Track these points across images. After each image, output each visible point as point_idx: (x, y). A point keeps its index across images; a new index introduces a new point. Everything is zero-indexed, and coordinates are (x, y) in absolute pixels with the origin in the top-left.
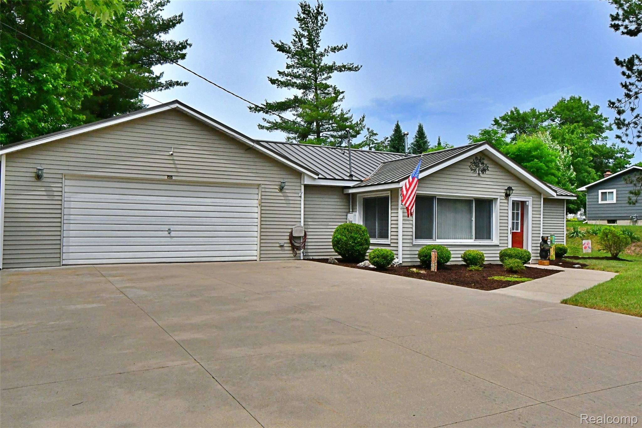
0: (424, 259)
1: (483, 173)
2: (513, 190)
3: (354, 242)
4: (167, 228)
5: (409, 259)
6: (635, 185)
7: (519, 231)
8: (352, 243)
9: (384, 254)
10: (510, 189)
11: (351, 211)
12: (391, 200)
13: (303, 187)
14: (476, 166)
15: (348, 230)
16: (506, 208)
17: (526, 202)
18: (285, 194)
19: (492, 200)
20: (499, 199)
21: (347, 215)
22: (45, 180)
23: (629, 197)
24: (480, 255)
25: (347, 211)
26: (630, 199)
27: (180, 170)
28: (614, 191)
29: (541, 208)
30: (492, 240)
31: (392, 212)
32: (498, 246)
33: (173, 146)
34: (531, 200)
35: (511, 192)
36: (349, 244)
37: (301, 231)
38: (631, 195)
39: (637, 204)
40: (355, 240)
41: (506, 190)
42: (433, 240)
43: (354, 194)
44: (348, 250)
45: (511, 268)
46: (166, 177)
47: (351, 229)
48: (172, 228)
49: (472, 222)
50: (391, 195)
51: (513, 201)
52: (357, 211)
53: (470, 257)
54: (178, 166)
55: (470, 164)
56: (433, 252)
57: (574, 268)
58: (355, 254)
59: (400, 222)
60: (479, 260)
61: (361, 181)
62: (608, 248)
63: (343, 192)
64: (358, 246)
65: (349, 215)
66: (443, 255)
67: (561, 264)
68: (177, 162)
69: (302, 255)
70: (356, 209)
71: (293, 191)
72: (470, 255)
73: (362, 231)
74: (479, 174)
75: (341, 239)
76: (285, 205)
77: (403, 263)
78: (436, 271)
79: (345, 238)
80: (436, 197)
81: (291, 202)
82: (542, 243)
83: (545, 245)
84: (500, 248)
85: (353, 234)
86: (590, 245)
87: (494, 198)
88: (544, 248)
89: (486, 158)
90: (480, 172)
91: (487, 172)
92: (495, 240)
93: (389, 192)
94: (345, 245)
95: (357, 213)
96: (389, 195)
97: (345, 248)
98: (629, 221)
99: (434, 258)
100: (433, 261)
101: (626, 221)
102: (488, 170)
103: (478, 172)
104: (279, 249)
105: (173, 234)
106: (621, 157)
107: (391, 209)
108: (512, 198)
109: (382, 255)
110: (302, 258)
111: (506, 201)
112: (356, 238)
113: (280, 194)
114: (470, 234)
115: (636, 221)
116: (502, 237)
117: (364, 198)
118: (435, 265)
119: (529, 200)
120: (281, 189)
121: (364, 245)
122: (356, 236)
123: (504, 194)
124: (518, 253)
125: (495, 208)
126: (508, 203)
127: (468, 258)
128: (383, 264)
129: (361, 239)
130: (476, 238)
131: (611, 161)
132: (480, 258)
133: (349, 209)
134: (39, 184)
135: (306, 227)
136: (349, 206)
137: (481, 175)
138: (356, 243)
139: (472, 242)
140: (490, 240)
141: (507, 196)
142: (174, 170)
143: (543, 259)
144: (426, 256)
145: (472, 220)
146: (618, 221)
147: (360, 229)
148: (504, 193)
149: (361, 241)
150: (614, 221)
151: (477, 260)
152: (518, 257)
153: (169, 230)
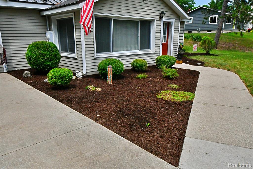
0: (102, 72)
1: (146, 0)
2: (165, 14)
3: (44, 59)
5: (94, 69)
6: (206, 14)
7: (166, 42)
8: (42, 59)
9: (61, 75)
10: (163, 13)
11: (48, 30)
12: (75, 21)
15: (38, 48)
16: (160, 27)
17: (171, 22)
19: (151, 21)
20: (156, 20)
21: (46, 34)
23: (203, 21)
24: (145, 64)
25: (46, 30)
26: (204, 21)
28: (192, 18)
29: (179, 26)
30: (151, 49)
31: (76, 31)
32: (154, 53)
34: (174, 21)
35: (164, 15)
36: (39, 60)
38: (204, 19)
39: (206, 24)
40: (44, 57)
41: (160, 13)
42: (111, 53)
43: (49, 16)
44: (40, 65)
45: (169, 76)
47: (40, 47)
49: (138, 37)
50: (75, 16)
51: (164, 22)
52: (53, 30)
53: (138, 65)
56: (109, 67)
57: (198, 65)
58: (46, 68)
59: (83, 40)
60: (144, 67)
61: (53, 5)
62: (204, 48)
63: (40, 14)
64: (47, 61)
65: (47, 33)
66: (118, 68)
67: (188, 61)
69: (4, 68)
70: (52, 28)
72: (137, 63)
73: (52, 49)
74: (143, 1)
75: (31, 56)
77: (87, 73)
78: (111, 83)
79: (35, 56)
80: (112, 18)
82: (179, 49)
83: (181, 51)
84: (155, 54)
85: (42, 52)
86: (197, 47)
87: (153, 20)
88: (180, 53)
92: (152, 49)
93: (73, 14)
94: (36, 62)
95: (53, 32)
96: (73, 16)
97: (36, 64)
98: (197, 31)
99: (110, 73)
100: (109, 76)
101: (196, 31)
106: (191, 4)
107: (76, 29)
108: (164, 20)
109: (59, 76)
110: (5, 71)
111: (159, 22)
112: (45, 54)
114: (136, 46)
115: (199, 32)
116: (157, 47)
117: (57, 19)
118: (111, 79)
119: (173, 21)
121: (54, 60)
122: (45, 53)
124: (169, 59)
125: (153, 27)
126: (161, 23)
127: (136, 66)
128: (61, 84)
129: (50, 56)
130: (140, 49)
131: (187, 5)
132: (145, 66)
133: (47, 28)
135: (5, 44)
136: (47, 26)
137: (145, 2)
138: (46, 59)
139: (138, 52)
140: (149, 49)
141: (161, 18)
143: (179, 60)
144: (104, 70)
145: (137, 36)
146: (192, 32)
147: (50, 46)
148: (159, 16)
149: (51, 57)
150: (191, 32)
151: (142, 67)
152: (169, 62)
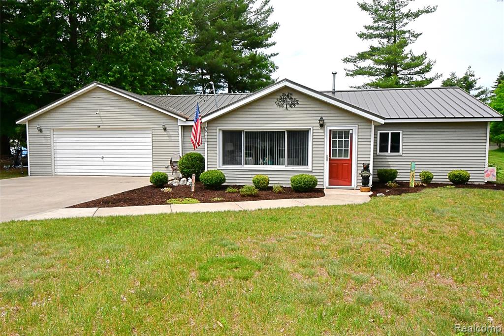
1: (292, 107)
4: (101, 156)
7: (349, 158)
10: (321, 119)
13: (180, 128)
14: (284, 101)
16: (322, 137)
17: (349, 130)
18: (168, 133)
22: (44, 132)
27: (104, 122)
29: (371, 135)
30: (308, 166)
32: (310, 171)
33: (99, 108)
35: (322, 122)
37: (177, 158)
41: (318, 120)
42: (242, 166)
46: (97, 127)
48: (104, 156)
51: (330, 130)
54: (103, 120)
55: (276, 101)
59: (206, 152)
68: (102, 118)
71: (174, 131)
72: (257, 179)
74: (287, 108)
76: (168, 140)
78: (193, 190)
80: (243, 131)
81: (173, 138)
82: (363, 170)
83: (365, 172)
84: (314, 173)
87: (308, 129)
88: (362, 175)
89: (293, 93)
90: (288, 106)
91: (297, 106)
99: (194, 180)
100: (193, 183)
102: (298, 104)
103: (285, 106)
104: (165, 169)
105: (104, 159)
111: (321, 131)
113: (165, 133)
116: (317, 164)
119: (354, 128)
120: (165, 129)
123: (319, 125)
125: (310, 138)
126: (324, 132)
134: (41, 134)
137: (289, 109)
139: (283, 167)
140: (306, 166)
141: (322, 126)
142: (101, 122)
143: (363, 186)
153: (103, 157)
